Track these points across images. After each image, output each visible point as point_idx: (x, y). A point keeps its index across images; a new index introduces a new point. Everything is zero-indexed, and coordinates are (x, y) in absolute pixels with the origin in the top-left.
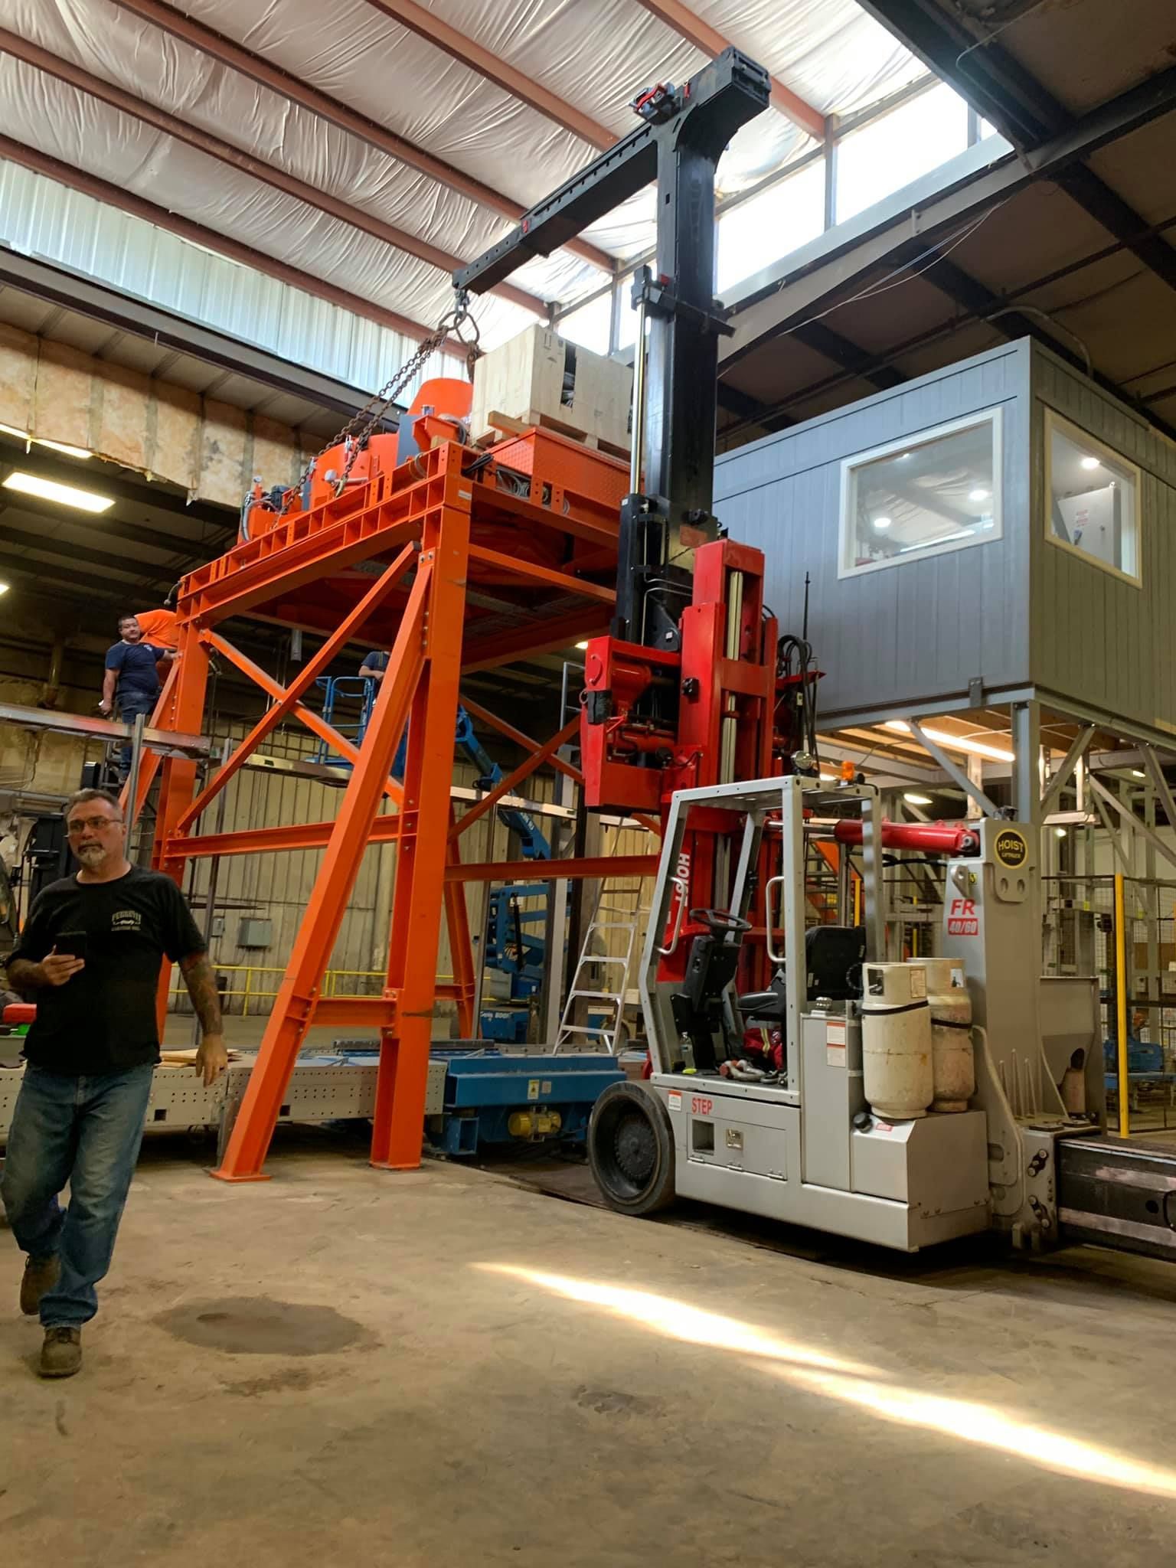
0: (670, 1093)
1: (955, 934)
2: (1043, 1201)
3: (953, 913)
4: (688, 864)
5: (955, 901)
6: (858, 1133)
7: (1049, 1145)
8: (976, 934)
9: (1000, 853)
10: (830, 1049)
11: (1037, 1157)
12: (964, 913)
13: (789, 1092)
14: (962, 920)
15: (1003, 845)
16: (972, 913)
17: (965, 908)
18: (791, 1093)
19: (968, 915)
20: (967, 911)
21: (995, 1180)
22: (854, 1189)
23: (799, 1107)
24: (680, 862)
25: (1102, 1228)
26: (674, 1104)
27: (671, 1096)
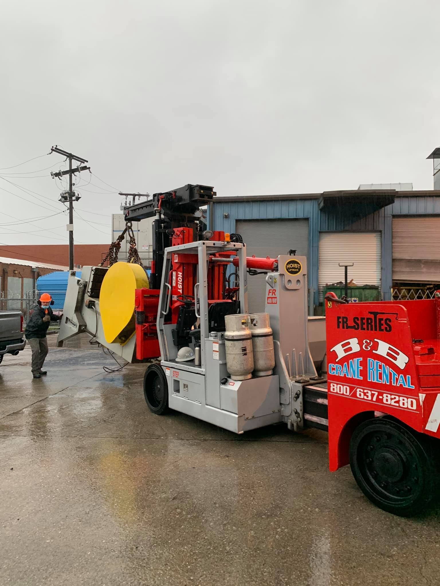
0: (167, 369)
1: (269, 303)
2: (299, 411)
3: (269, 295)
4: (181, 276)
5: (270, 290)
6: (223, 386)
7: (301, 389)
8: (276, 303)
9: (287, 270)
10: (214, 352)
11: (296, 394)
12: (272, 295)
13: (202, 369)
14: (272, 298)
15: (289, 266)
16: (275, 295)
17: (273, 293)
18: (202, 370)
19: (274, 296)
20: (274, 294)
21: (282, 402)
22: (221, 409)
23: (204, 375)
24: (179, 276)
25: (319, 422)
26: (168, 372)
27: (167, 370)
